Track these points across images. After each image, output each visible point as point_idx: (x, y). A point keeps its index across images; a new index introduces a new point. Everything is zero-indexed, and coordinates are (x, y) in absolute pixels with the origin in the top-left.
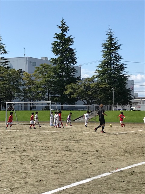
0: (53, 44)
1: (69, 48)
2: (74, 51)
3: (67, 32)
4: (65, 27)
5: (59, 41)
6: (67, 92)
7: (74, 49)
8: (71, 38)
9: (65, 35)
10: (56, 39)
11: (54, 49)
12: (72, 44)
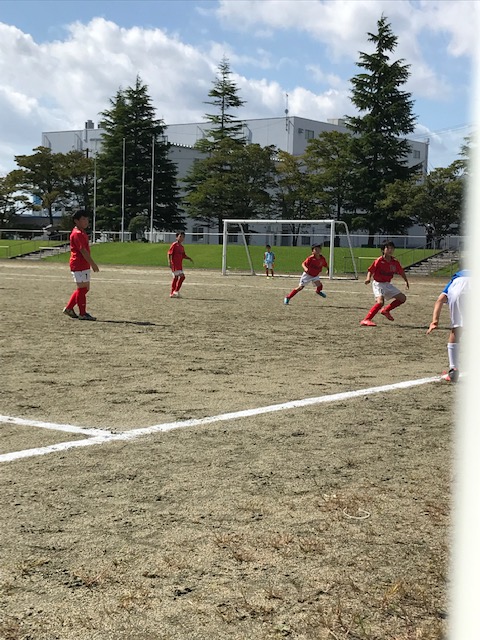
0: (354, 81)
1: (394, 91)
2: (409, 99)
3: (391, 49)
4: (386, 36)
5: (371, 73)
6: (384, 202)
7: (409, 95)
8: (401, 65)
9: (388, 58)
10: (363, 68)
11: (356, 93)
12: (403, 82)
